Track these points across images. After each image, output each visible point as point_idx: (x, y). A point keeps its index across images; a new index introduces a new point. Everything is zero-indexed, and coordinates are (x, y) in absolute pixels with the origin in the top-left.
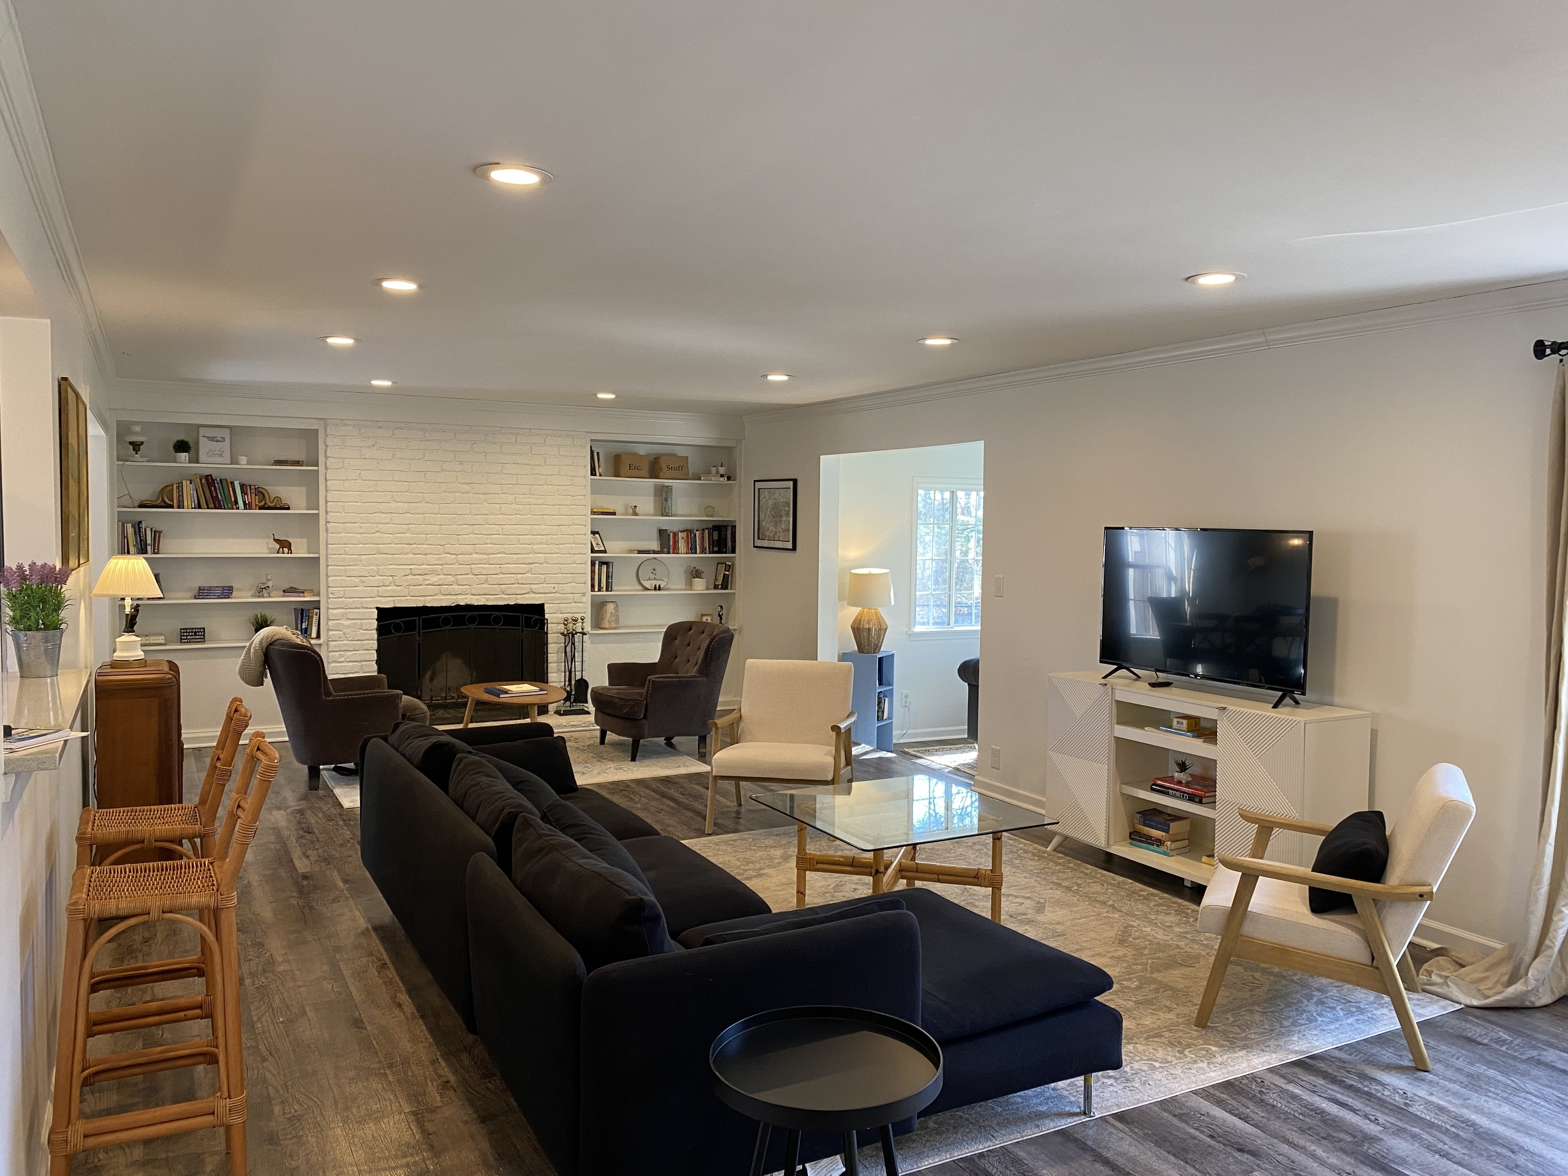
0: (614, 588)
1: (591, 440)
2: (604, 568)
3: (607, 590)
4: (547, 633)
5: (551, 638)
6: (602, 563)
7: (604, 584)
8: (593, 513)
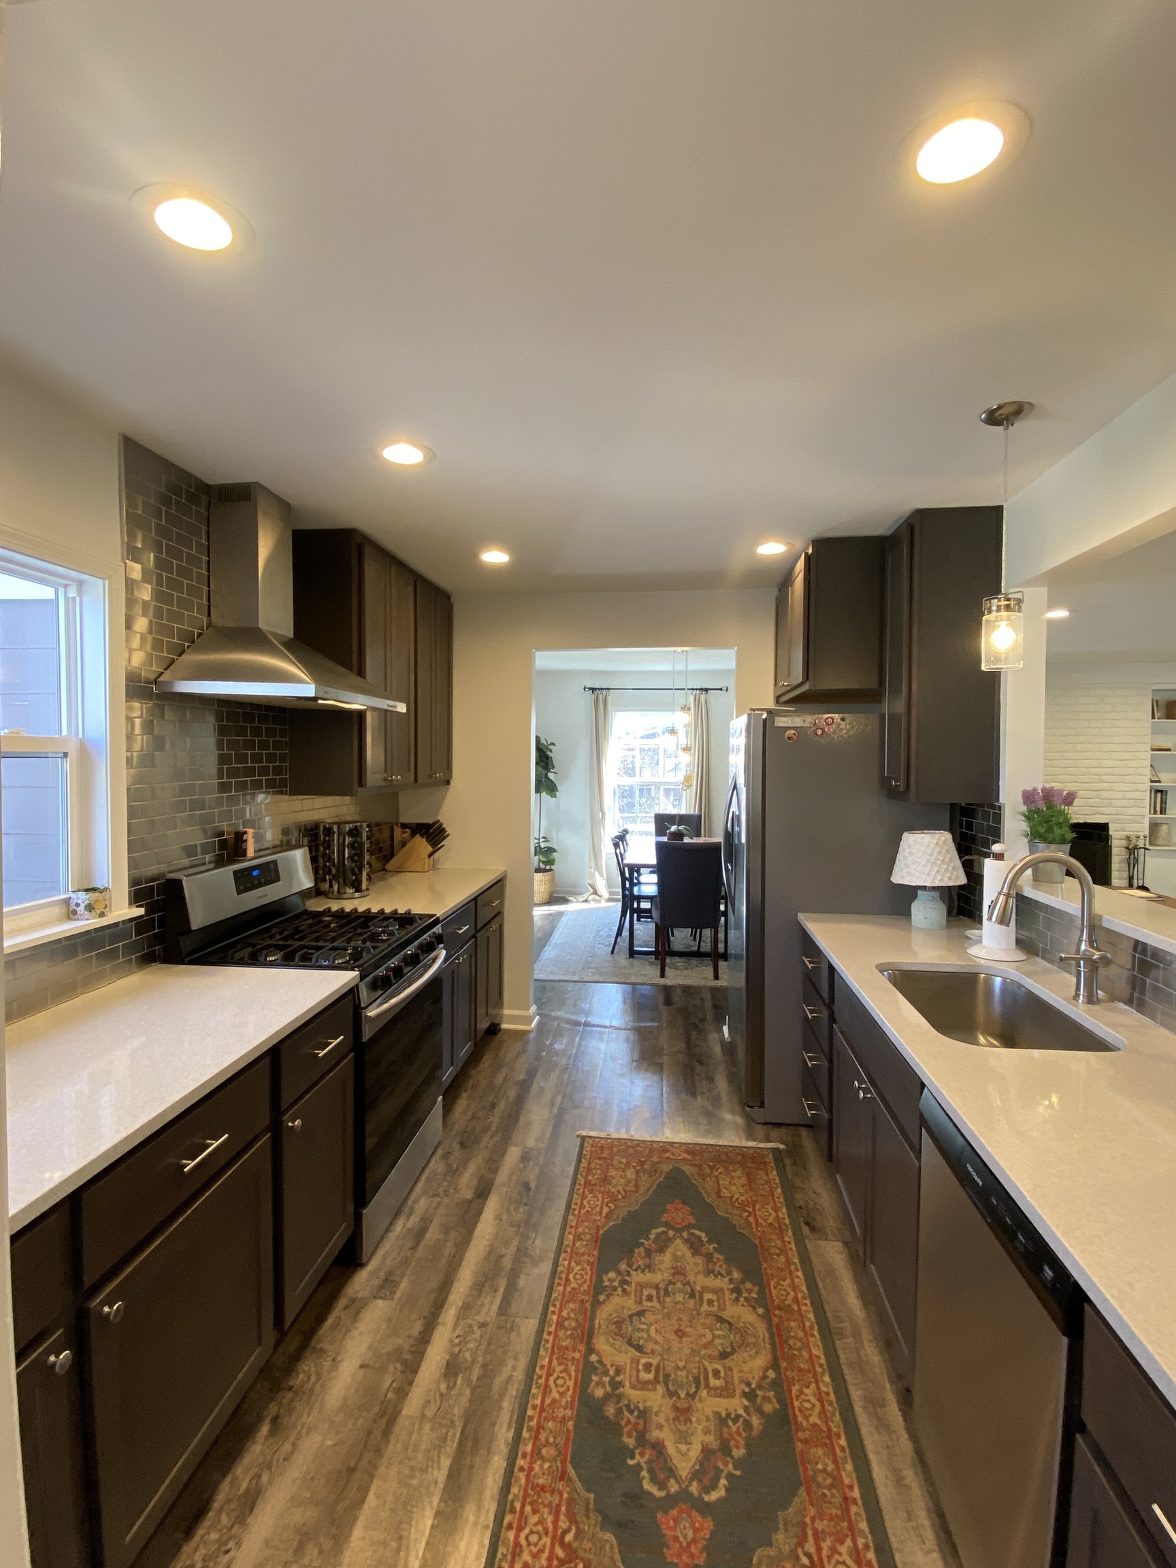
0: (1167, 812)
1: (1154, 691)
2: (1159, 795)
3: (1161, 813)
4: (1111, 846)
5: (1115, 851)
6: (1157, 791)
7: (1158, 809)
8: (1153, 750)
